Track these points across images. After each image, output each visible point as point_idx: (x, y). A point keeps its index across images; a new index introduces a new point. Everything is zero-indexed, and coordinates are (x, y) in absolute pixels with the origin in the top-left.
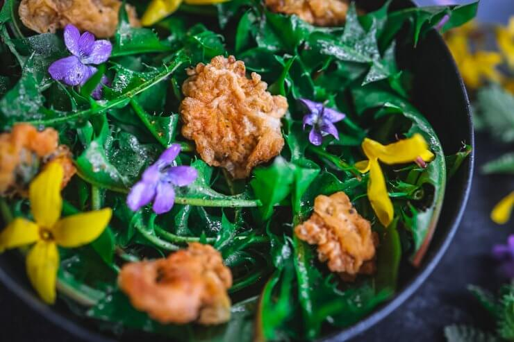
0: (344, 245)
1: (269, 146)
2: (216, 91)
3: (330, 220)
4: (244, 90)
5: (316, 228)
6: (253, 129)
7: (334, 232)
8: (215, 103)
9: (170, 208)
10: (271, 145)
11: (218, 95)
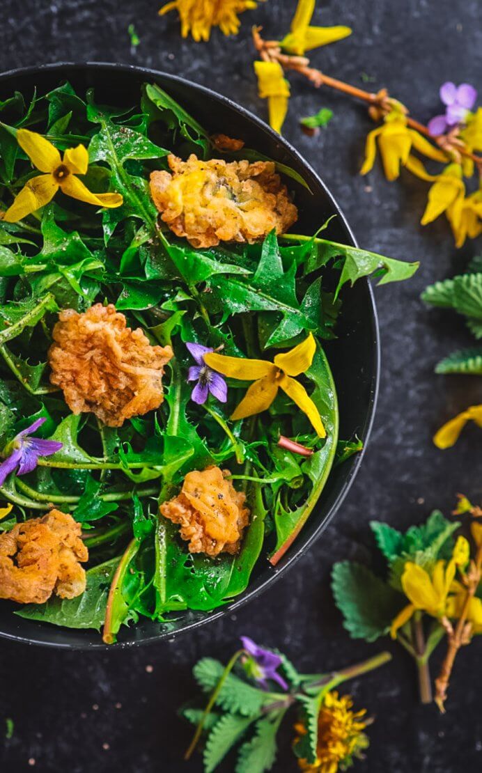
0: (207, 530)
1: (145, 402)
2: (90, 345)
3: (196, 503)
4: (122, 345)
5: (181, 509)
6: (129, 383)
7: (199, 515)
8: (88, 356)
9: (32, 469)
10: (148, 402)
11: (92, 348)
